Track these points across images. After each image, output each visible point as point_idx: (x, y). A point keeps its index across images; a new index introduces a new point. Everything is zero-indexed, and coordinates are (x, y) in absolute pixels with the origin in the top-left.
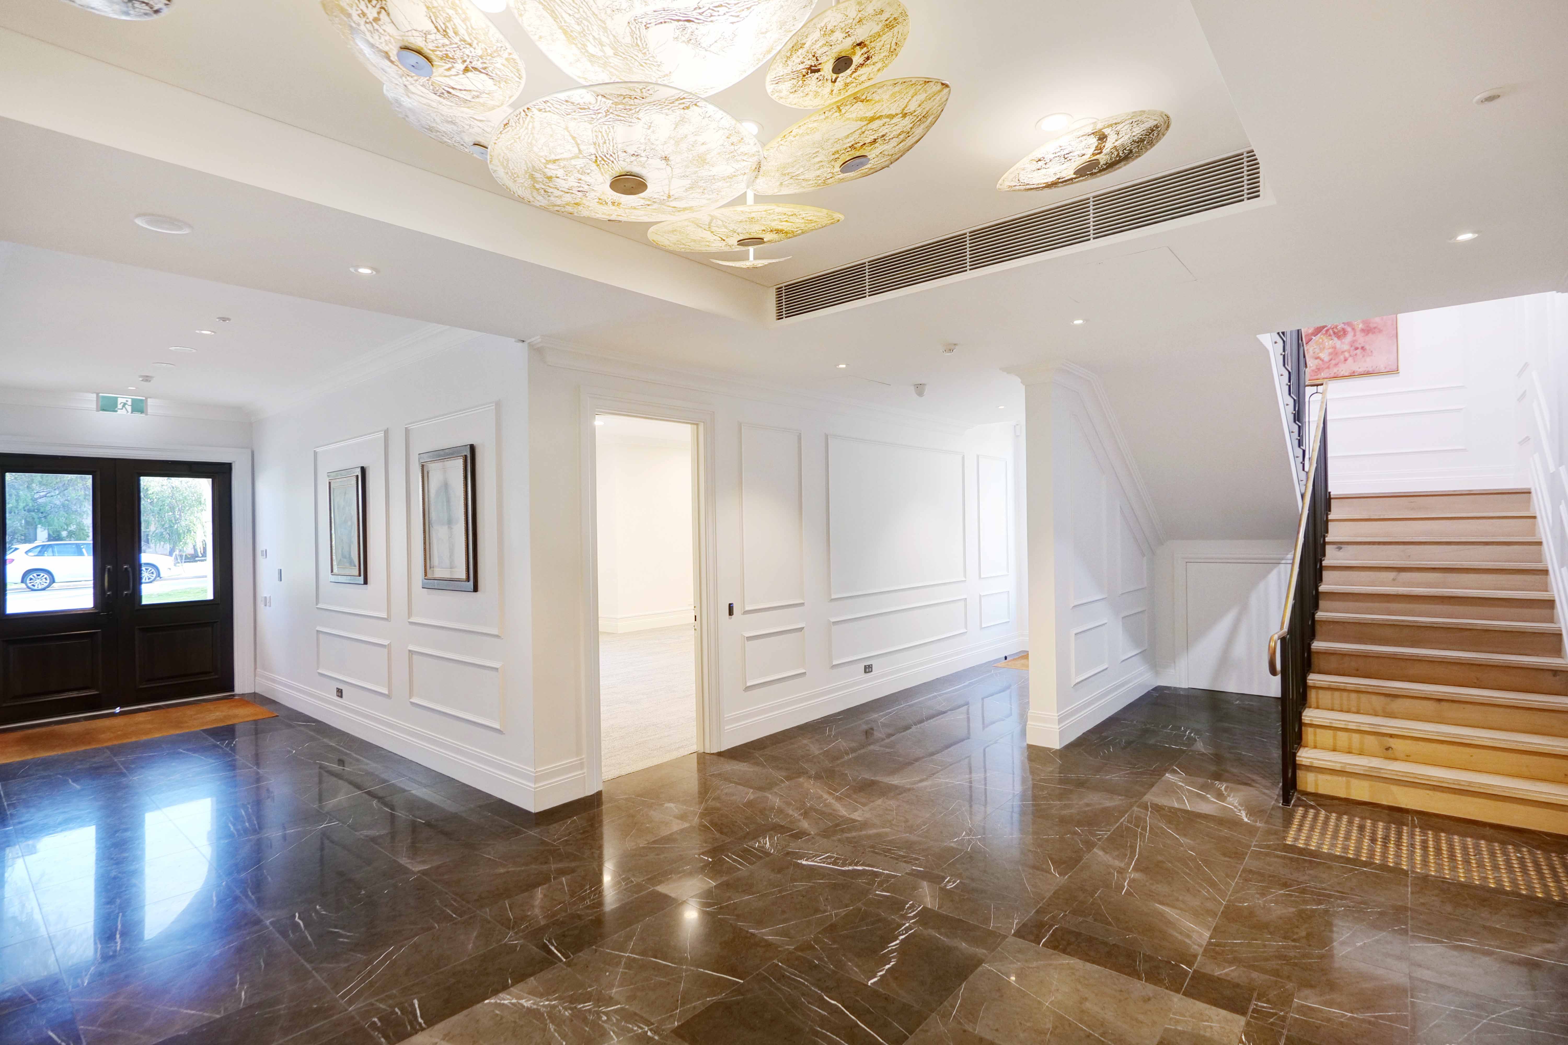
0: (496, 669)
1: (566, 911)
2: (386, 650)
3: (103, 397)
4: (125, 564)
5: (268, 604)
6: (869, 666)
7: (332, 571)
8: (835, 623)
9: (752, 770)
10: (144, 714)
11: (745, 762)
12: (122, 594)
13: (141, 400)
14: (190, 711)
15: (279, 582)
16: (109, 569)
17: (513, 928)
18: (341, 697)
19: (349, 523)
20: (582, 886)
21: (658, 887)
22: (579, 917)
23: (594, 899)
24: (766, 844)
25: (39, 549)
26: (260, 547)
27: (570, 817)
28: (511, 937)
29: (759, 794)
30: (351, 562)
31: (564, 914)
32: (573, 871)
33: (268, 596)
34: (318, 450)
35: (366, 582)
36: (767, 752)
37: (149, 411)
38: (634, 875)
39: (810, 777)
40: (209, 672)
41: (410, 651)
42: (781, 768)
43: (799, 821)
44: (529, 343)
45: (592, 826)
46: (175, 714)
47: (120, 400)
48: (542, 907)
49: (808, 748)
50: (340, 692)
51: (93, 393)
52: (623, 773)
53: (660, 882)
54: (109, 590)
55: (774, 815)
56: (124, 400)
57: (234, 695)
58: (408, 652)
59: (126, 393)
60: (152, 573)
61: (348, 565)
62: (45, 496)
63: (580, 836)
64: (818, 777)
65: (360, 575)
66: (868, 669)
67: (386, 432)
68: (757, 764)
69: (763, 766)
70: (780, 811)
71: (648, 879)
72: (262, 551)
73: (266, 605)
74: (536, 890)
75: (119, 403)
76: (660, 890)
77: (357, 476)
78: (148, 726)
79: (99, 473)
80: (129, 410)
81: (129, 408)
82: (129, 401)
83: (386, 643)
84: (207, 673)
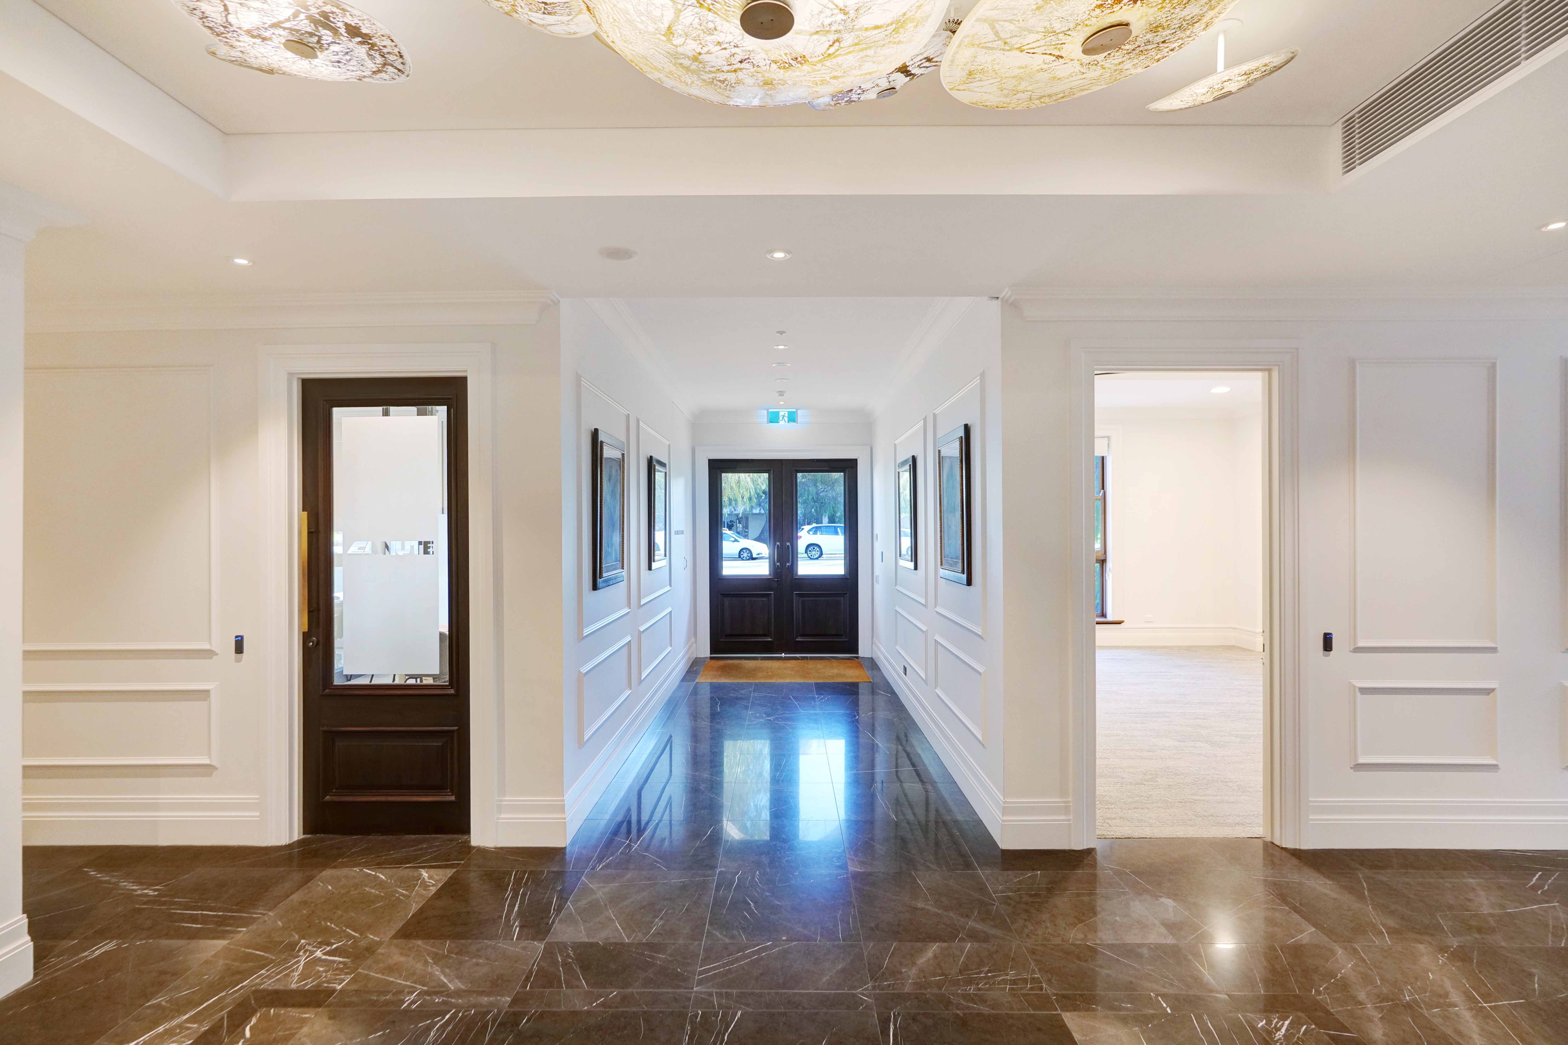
1: (940, 988)
2: (924, 637)
3: (771, 412)
4: (788, 542)
5: (878, 582)
9: (1334, 895)
10: (793, 662)
11: (1329, 877)
12: (785, 565)
13: (794, 412)
14: (819, 665)
15: (882, 563)
16: (778, 545)
17: (875, 981)
18: (905, 674)
20: (981, 964)
21: (1068, 1014)
22: (948, 1003)
23: (979, 989)
24: (1279, 1029)
25: (814, 530)
26: (875, 532)
27: (1033, 870)
28: (867, 989)
29: (1324, 939)
31: (935, 991)
32: (986, 939)
33: (878, 575)
34: (896, 442)
35: (916, 568)
36: (1383, 876)
37: (799, 420)
38: (1049, 981)
39: (1443, 949)
40: (841, 635)
41: (936, 640)
42: (1392, 913)
43: (1370, 1020)
44: (1002, 299)
45: (1050, 890)
46: (811, 665)
47: (781, 413)
48: (922, 970)
49: (1471, 896)
50: (905, 671)
51: (765, 409)
52: (1136, 835)
53: (1075, 1008)
55: (1326, 988)
56: (783, 413)
57: (857, 658)
58: (934, 641)
59: (783, 407)
62: (823, 491)
63: (1025, 898)
64: (1461, 956)
67: (925, 420)
68: (1351, 890)
69: (1361, 897)
70: (1344, 985)
71: (1064, 997)
72: (876, 536)
74: (932, 944)
75: (780, 416)
76: (1066, 1020)
77: (911, 466)
78: (789, 672)
79: (772, 472)
80: (787, 421)
81: (786, 419)
82: (787, 413)
83: (924, 629)
84: (840, 635)
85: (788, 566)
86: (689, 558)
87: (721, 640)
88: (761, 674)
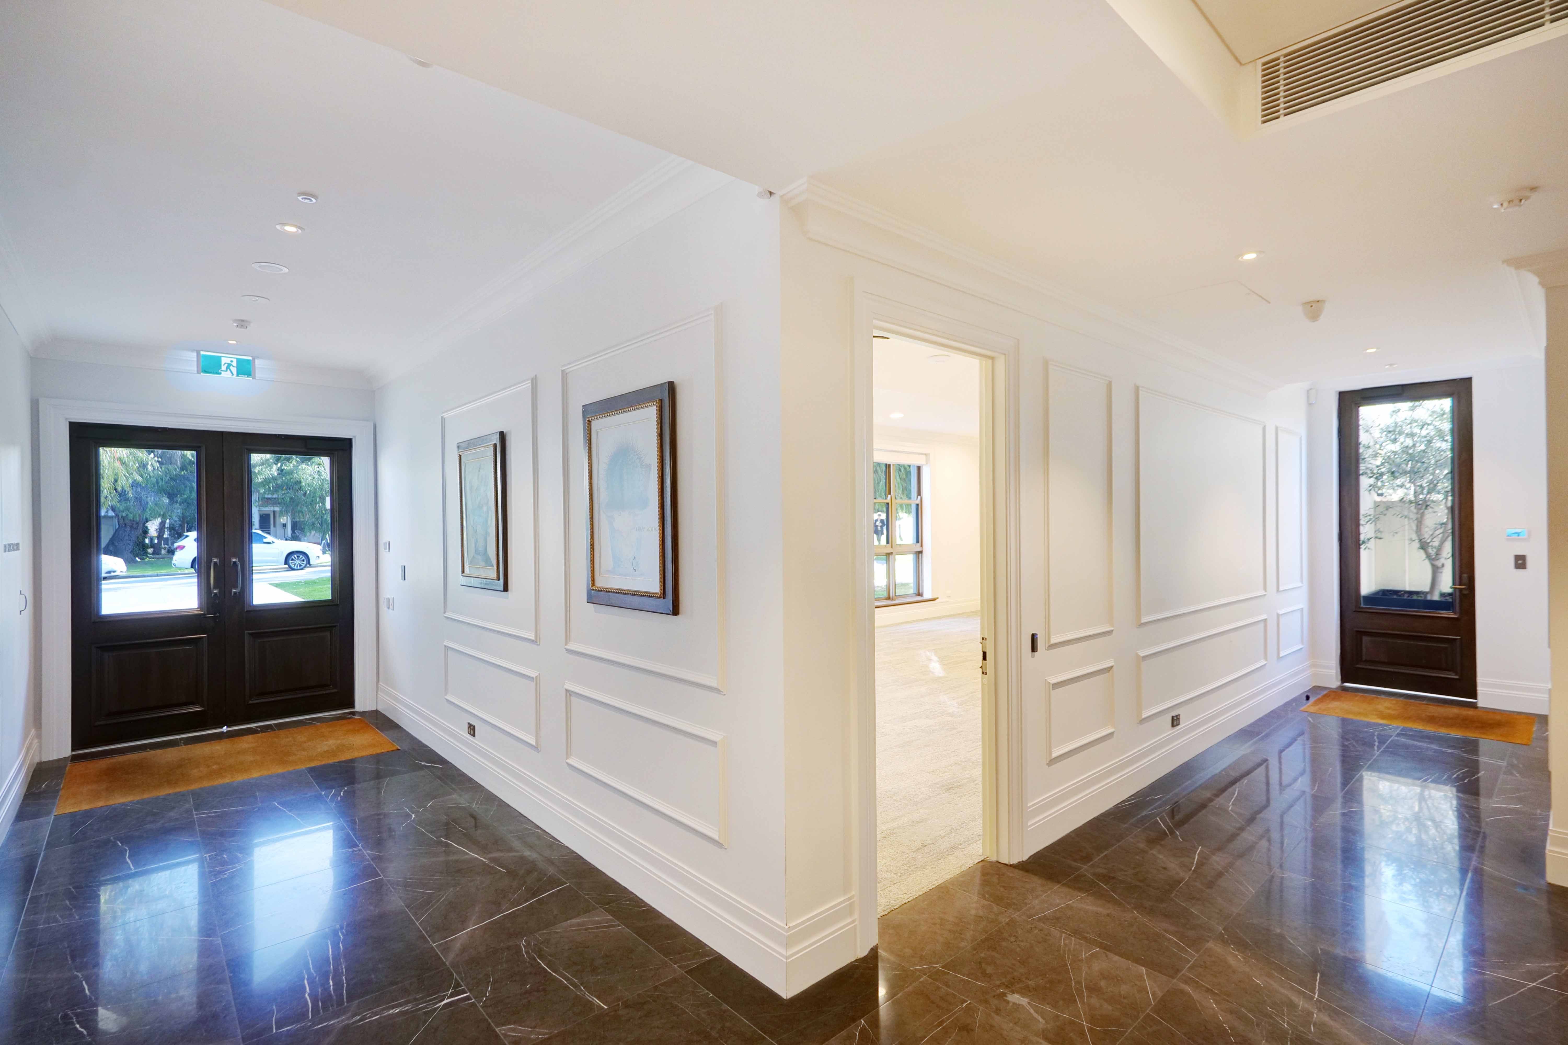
0: (714, 743)
2: (533, 684)
3: (205, 356)
4: (234, 556)
5: (391, 607)
6: (1176, 716)
7: (463, 572)
8: (1145, 658)
9: (1104, 911)
10: (250, 738)
12: (231, 592)
13: (248, 360)
14: (301, 736)
15: (402, 581)
16: (215, 563)
18: (474, 735)
19: (485, 509)
26: (384, 538)
27: (853, 1020)
30: (487, 561)
33: (391, 597)
34: (445, 415)
35: (506, 589)
36: (1100, 867)
37: (258, 374)
39: (1224, 941)
40: (327, 684)
41: (567, 690)
42: (1153, 912)
44: (782, 197)
46: (285, 739)
47: (225, 360)
49: (1161, 864)
50: (472, 730)
51: (193, 351)
54: (215, 588)
56: (228, 361)
57: (353, 713)
58: (564, 693)
59: (229, 351)
60: (303, 561)
61: (483, 564)
64: (1238, 942)
65: (499, 579)
66: (1175, 721)
67: (534, 382)
68: (1103, 897)
72: (385, 543)
73: (389, 608)
75: (223, 363)
77: (495, 445)
78: (250, 758)
79: (203, 449)
80: (235, 372)
81: (234, 370)
82: (235, 361)
83: (533, 674)
84: (325, 686)
85: (235, 593)
86: (29, 593)
87: (98, 723)
88: (195, 771)
